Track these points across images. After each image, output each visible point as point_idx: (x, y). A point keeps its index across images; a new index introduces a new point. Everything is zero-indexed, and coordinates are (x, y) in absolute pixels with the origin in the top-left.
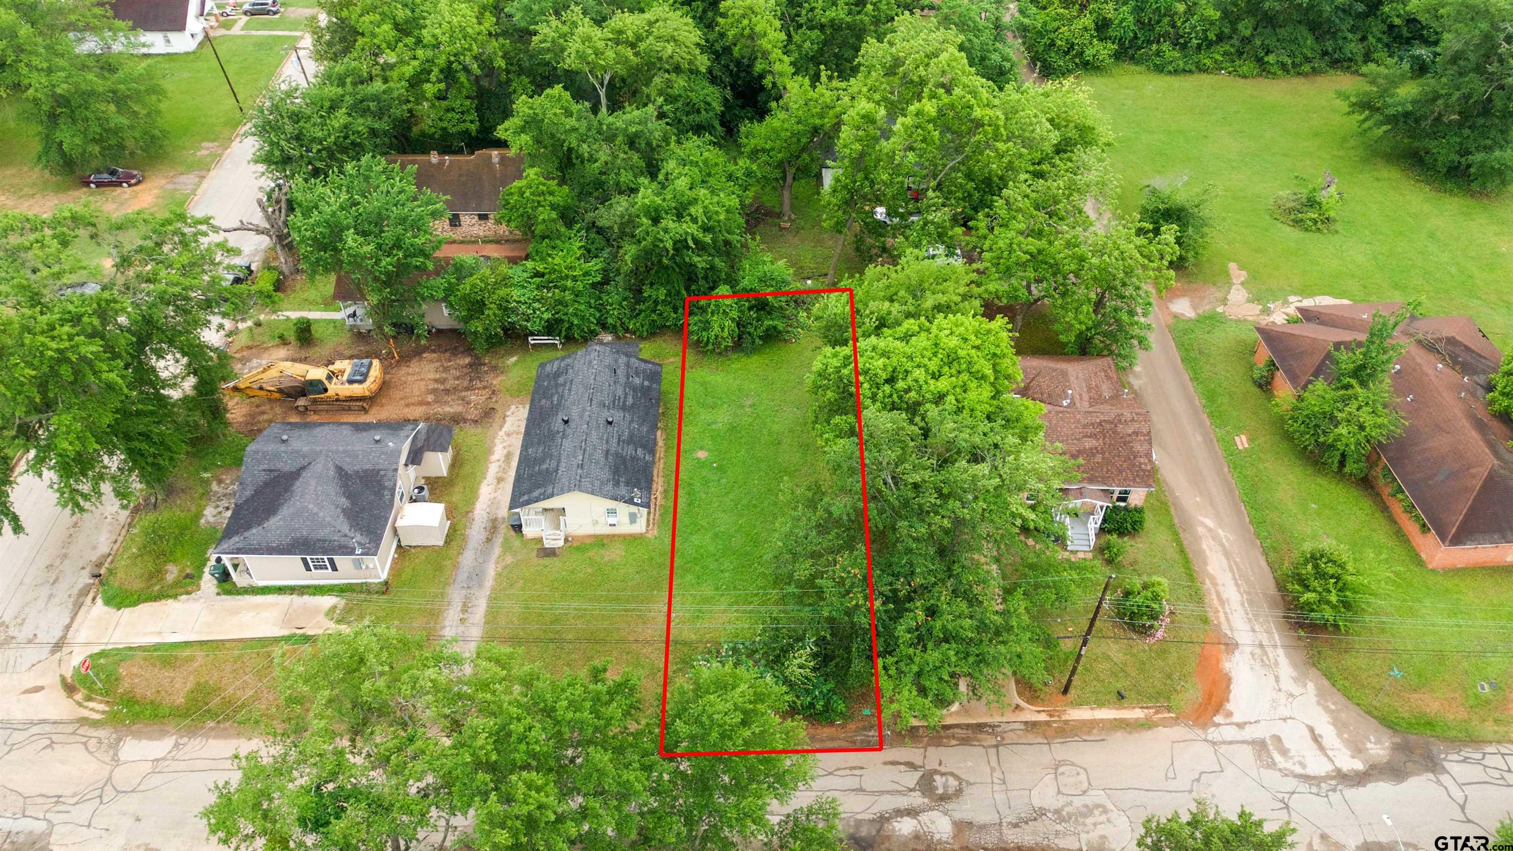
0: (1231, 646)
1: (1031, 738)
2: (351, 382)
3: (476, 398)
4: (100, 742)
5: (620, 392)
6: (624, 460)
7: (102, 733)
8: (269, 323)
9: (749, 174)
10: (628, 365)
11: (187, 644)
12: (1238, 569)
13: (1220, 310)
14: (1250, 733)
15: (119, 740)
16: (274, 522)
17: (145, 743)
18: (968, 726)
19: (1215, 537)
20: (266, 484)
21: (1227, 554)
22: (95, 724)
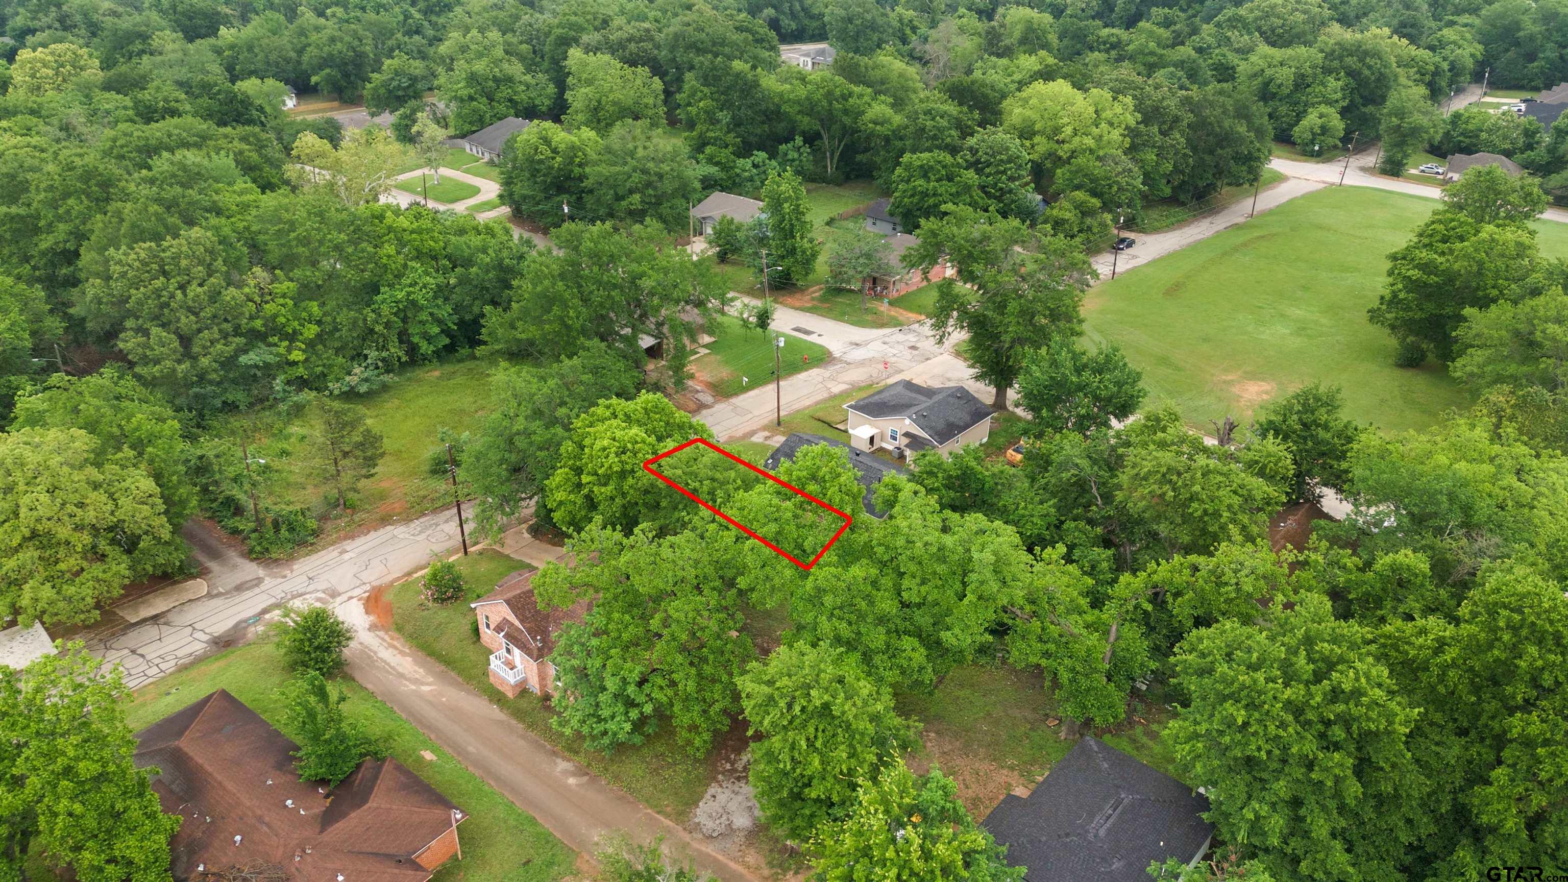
14: (344, 597)
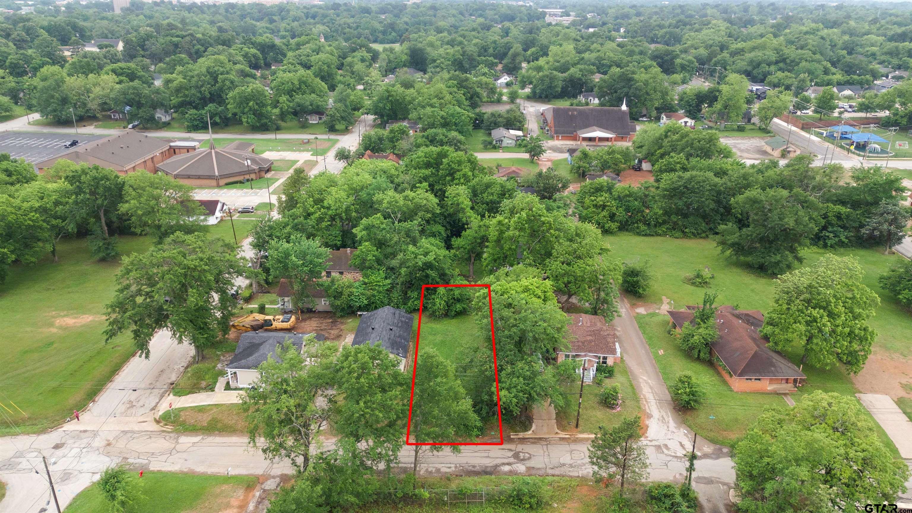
0: (650, 416)
1: (562, 442)
2: (282, 322)
3: (334, 332)
4: (171, 437)
5: (396, 321)
6: (396, 342)
7: (172, 435)
8: (246, 309)
9: (455, 256)
10: (400, 314)
11: (209, 405)
12: (656, 393)
13: (657, 311)
14: (654, 443)
15: (178, 437)
16: (251, 358)
17: (189, 438)
18: (535, 438)
19: (647, 383)
20: (248, 348)
21: (651, 388)
22: (169, 432)
